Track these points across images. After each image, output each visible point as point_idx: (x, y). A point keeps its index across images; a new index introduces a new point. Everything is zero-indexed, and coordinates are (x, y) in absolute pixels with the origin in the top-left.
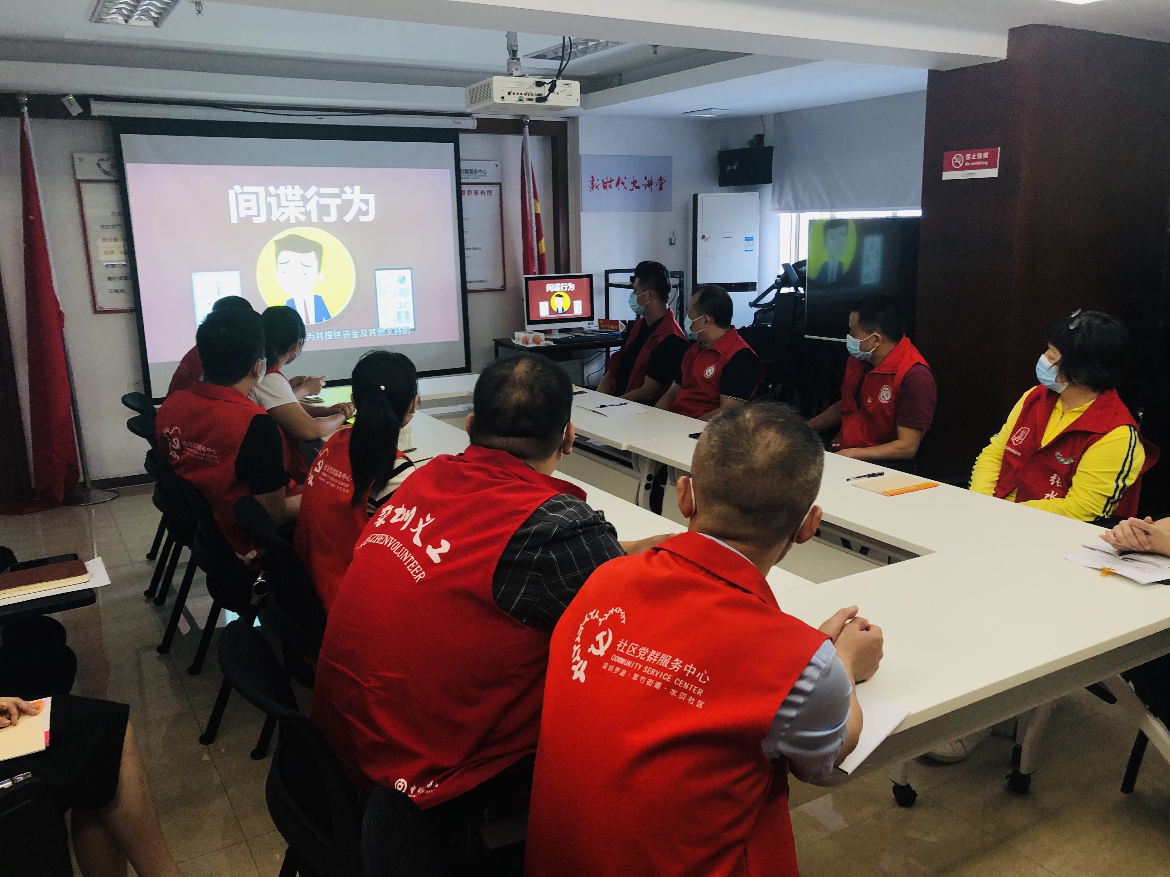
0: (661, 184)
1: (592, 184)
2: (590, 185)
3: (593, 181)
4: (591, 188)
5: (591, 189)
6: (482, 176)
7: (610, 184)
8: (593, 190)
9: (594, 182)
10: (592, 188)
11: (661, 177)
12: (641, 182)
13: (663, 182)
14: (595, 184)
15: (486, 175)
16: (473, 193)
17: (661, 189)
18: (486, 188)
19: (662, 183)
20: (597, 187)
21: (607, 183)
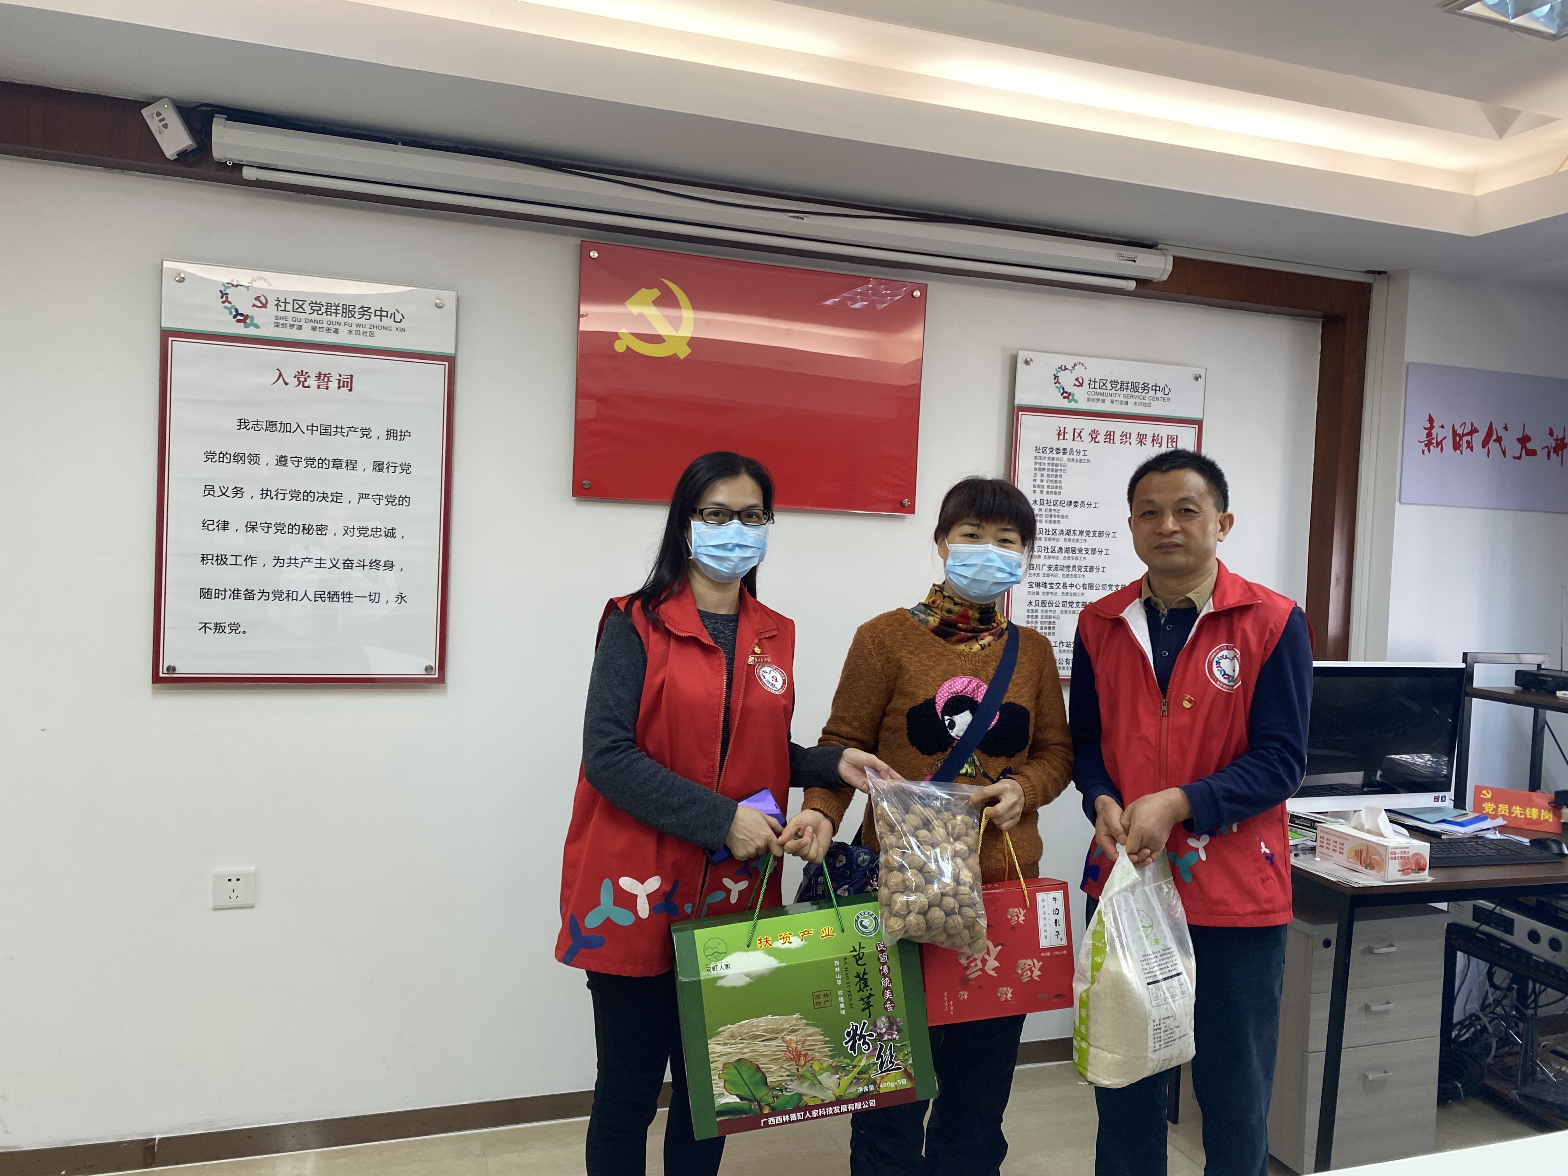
1: (1429, 435)
2: (1423, 437)
3: (1432, 426)
4: (1426, 444)
5: (1426, 449)
6: (1158, 399)
7: (1468, 438)
8: (1429, 450)
9: (1433, 432)
12: (1539, 439)
14: (1434, 436)
15: (1169, 399)
18: (1164, 430)
20: (1439, 443)
21: (1464, 435)
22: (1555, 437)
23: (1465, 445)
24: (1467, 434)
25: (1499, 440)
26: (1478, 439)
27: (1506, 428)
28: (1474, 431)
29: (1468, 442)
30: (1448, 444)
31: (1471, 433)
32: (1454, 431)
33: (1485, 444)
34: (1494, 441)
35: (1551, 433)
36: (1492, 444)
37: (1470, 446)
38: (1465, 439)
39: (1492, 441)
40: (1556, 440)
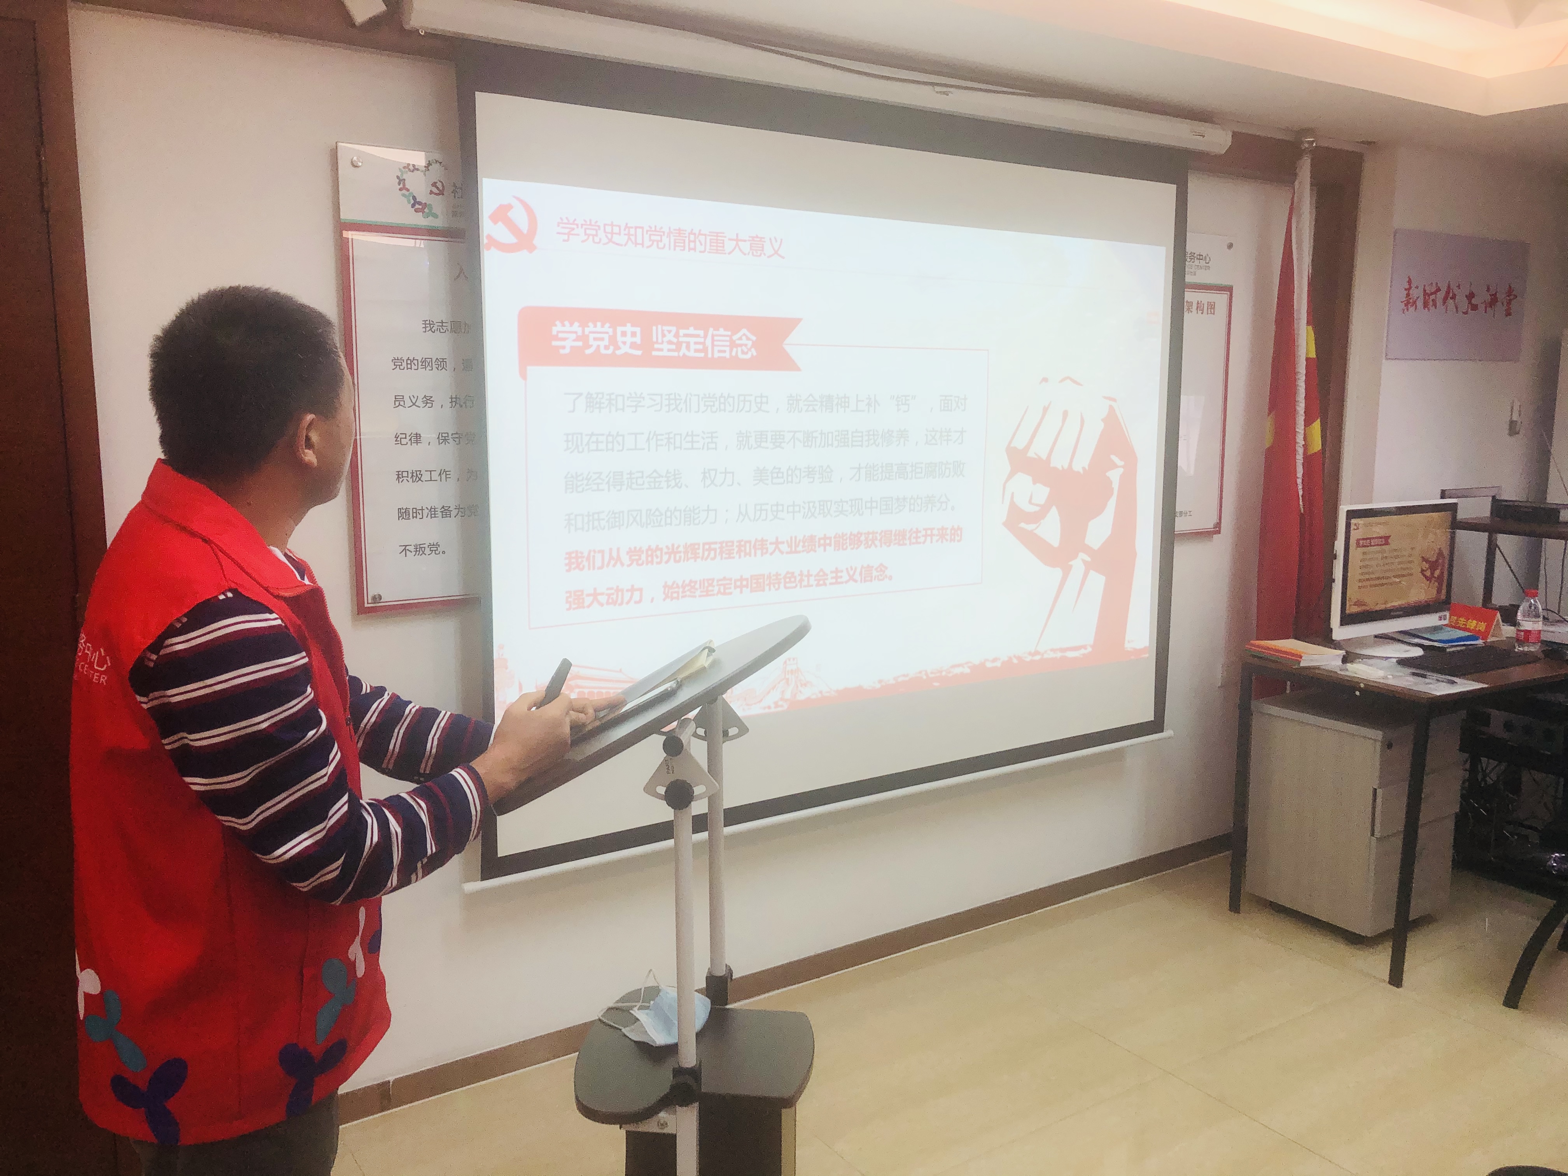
0: (1509, 304)
1: (1407, 295)
2: (1405, 299)
3: (1410, 288)
5: (1406, 308)
6: (1201, 267)
9: (1411, 292)
10: (1407, 304)
11: (1509, 286)
12: (1480, 296)
13: (1512, 297)
14: (1411, 296)
15: (1209, 268)
17: (1508, 312)
18: (1205, 297)
19: (1511, 300)
20: (1415, 302)
22: (1490, 293)
23: (1431, 303)
24: (1432, 294)
25: (1453, 298)
26: (1440, 297)
27: (1459, 287)
28: (1438, 290)
29: (1433, 300)
30: (1420, 304)
31: (1435, 293)
32: (1425, 290)
33: (1445, 301)
35: (1488, 290)
36: (1450, 302)
37: (1434, 303)
38: (1433, 297)
39: (1449, 299)
40: (1491, 295)
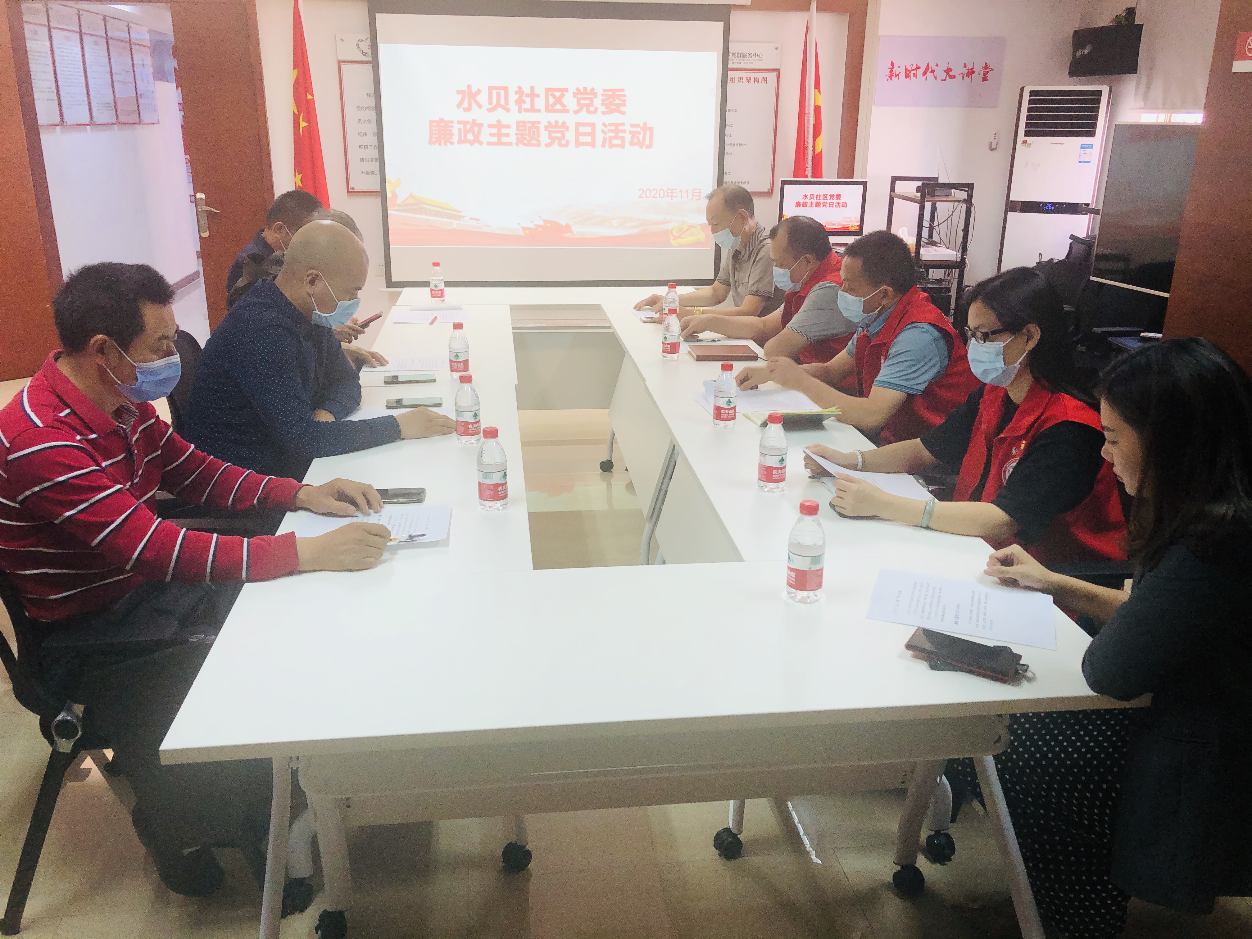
0: (985, 74)
2: (888, 73)
3: (893, 67)
4: (889, 77)
6: (756, 60)
7: (915, 72)
8: (891, 79)
9: (894, 70)
10: (891, 76)
11: (986, 64)
12: (958, 70)
13: (988, 70)
15: (762, 60)
16: (745, 80)
17: (985, 79)
18: (760, 75)
19: (988, 72)
21: (912, 70)
22: (967, 68)
23: (912, 75)
24: (914, 70)
25: (933, 71)
26: (920, 72)
27: (937, 65)
28: (918, 68)
29: (914, 74)
30: (902, 75)
31: (916, 69)
32: (906, 70)
33: (924, 74)
34: (930, 72)
35: (965, 66)
36: (929, 74)
37: (915, 75)
38: (912, 72)
39: (928, 73)
40: (968, 70)
